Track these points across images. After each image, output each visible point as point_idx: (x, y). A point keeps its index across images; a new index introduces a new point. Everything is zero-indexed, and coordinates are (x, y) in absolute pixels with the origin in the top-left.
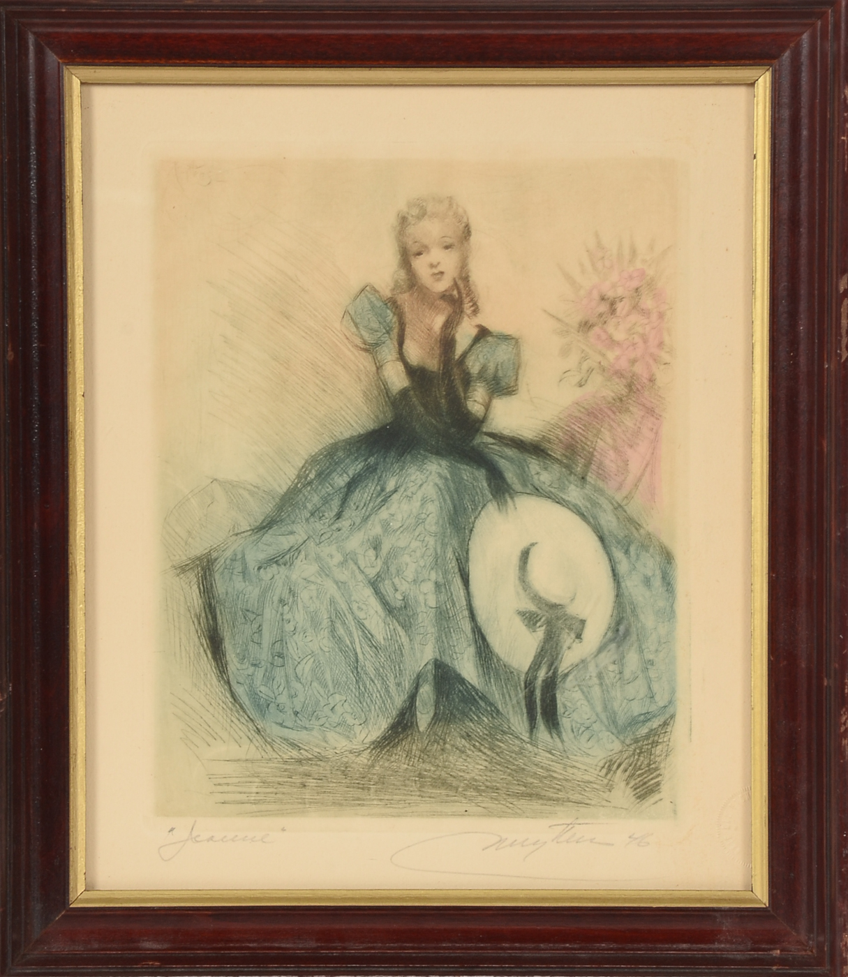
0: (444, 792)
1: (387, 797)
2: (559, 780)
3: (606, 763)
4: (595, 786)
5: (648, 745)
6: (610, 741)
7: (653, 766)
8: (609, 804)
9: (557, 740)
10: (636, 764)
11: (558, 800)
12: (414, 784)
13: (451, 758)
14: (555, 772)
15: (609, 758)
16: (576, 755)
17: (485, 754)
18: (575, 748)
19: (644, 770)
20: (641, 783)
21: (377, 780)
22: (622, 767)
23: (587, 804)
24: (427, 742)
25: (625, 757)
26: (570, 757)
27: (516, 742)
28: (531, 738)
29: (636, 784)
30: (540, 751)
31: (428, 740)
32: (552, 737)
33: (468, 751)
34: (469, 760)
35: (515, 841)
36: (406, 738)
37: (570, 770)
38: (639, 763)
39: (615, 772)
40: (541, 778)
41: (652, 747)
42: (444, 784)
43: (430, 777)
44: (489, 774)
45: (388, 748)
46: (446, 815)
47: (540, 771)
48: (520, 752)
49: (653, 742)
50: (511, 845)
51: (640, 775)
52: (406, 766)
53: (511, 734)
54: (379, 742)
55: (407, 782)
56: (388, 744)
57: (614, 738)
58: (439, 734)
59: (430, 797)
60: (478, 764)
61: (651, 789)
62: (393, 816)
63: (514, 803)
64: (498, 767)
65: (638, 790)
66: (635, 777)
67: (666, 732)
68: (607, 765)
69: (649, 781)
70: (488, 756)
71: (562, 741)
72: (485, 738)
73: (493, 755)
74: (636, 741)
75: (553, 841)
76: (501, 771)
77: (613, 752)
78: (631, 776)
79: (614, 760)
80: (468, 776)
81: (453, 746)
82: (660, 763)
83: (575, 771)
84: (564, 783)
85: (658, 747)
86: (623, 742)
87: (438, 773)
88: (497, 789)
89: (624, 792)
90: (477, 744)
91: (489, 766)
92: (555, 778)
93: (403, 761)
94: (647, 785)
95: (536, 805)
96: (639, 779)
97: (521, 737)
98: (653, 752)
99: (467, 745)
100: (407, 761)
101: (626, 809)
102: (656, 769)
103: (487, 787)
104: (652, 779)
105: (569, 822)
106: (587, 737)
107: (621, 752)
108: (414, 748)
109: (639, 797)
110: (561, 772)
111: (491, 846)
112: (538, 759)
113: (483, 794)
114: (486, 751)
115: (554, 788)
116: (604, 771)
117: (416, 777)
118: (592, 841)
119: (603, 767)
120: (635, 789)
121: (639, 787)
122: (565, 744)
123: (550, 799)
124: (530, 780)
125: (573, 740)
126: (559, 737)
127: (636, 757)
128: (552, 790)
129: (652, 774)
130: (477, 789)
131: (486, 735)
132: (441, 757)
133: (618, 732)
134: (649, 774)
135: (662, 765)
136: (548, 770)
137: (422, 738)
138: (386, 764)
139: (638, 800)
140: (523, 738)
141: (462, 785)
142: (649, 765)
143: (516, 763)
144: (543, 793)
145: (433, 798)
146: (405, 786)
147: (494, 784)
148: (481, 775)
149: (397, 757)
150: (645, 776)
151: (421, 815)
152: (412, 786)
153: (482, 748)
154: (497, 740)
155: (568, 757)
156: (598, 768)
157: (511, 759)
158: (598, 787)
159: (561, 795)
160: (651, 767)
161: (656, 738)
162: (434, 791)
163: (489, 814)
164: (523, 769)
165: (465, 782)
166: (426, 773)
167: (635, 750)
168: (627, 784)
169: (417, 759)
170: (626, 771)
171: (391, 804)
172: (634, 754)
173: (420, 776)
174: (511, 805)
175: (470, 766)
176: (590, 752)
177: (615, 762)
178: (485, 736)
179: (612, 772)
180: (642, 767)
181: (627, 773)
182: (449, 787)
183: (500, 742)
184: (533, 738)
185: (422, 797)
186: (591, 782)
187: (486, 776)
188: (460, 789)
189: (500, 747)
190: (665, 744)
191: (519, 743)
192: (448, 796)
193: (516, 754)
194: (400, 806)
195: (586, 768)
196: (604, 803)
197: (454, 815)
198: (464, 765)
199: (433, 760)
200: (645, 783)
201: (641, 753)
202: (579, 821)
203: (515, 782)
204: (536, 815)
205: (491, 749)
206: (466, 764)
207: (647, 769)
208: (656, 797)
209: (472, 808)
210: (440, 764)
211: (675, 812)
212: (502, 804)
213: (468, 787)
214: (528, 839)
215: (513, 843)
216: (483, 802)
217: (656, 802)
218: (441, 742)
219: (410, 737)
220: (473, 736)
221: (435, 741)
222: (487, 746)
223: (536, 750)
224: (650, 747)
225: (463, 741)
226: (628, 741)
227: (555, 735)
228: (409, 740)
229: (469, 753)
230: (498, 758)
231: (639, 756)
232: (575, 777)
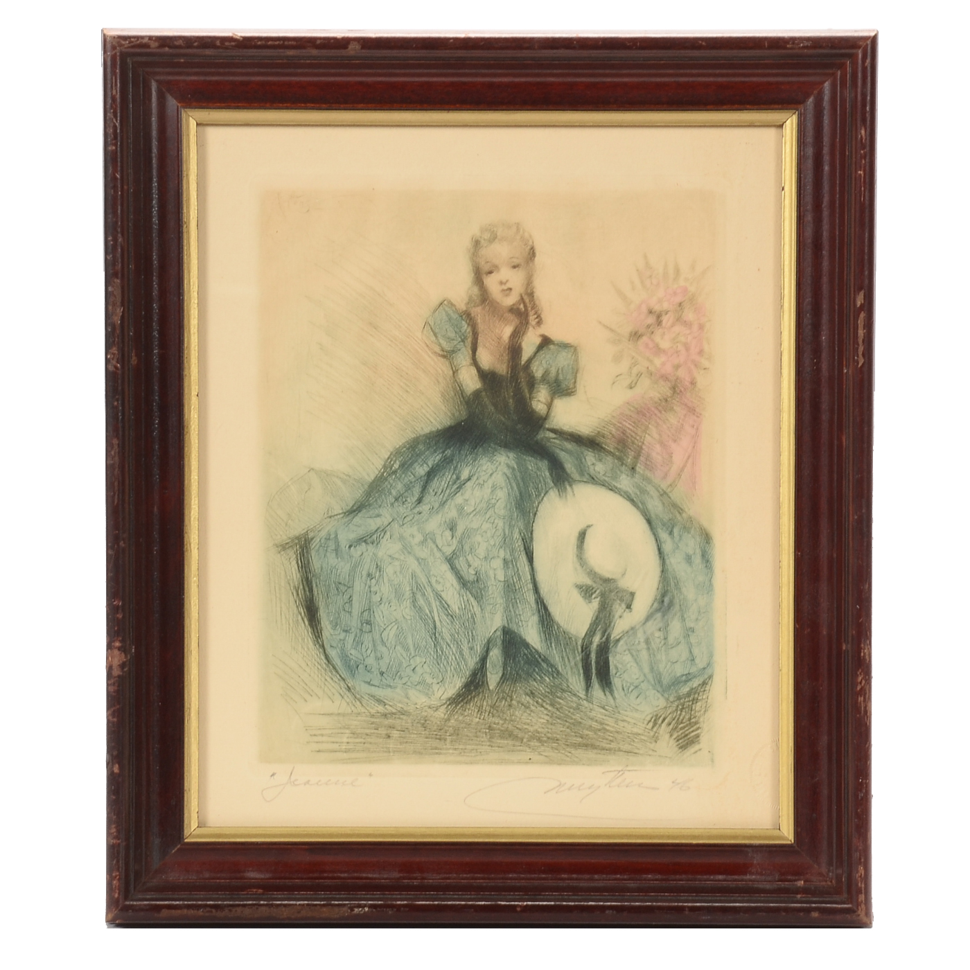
0: (510, 742)
1: (461, 747)
2: (611, 732)
3: (652, 718)
4: (643, 737)
5: (689, 701)
6: (656, 698)
7: (693, 720)
8: (655, 753)
9: (610, 697)
10: (678, 719)
11: (610, 750)
12: (484, 735)
13: (517, 713)
14: (608, 725)
15: (655, 714)
16: (626, 711)
17: (547, 709)
18: (625, 704)
19: (685, 724)
20: (683, 735)
21: (452, 732)
22: (666, 721)
23: (636, 753)
24: (496, 698)
25: (668, 713)
26: (621, 711)
27: (574, 698)
28: (587, 695)
29: (678, 736)
30: (595, 706)
31: (497, 697)
32: (605, 695)
33: (532, 706)
34: (532, 714)
35: (573, 785)
36: (478, 695)
37: (622, 724)
38: (681, 718)
39: (660, 726)
40: (596, 731)
41: (693, 704)
42: (510, 735)
43: (499, 729)
44: (550, 726)
45: (462, 704)
46: (513, 763)
47: (594, 724)
48: (577, 708)
49: (693, 699)
50: (569, 789)
51: (681, 729)
52: (478, 720)
53: (570, 692)
54: (454, 699)
55: (478, 733)
56: (462, 700)
57: (659, 695)
58: (507, 692)
59: (499, 747)
60: (540, 718)
61: (692, 740)
62: (467, 763)
63: (573, 752)
64: (558, 721)
65: (680, 741)
66: (678, 729)
67: (704, 691)
68: (652, 720)
69: (690, 733)
70: (549, 711)
71: (614, 699)
72: (546, 696)
73: (555, 710)
74: (679, 698)
75: (606, 785)
76: (561, 724)
77: (659, 708)
78: (675, 729)
79: (659, 715)
80: (531, 729)
81: (519, 702)
82: (699, 717)
83: (626, 724)
84: (616, 735)
85: (698, 704)
86: (667, 699)
87: (505, 725)
88: (557, 740)
89: (668, 743)
90: (540, 700)
91: (550, 720)
92: (608, 731)
93: (475, 715)
94: (689, 737)
95: (591, 754)
96: (681, 732)
97: (578, 694)
98: (693, 708)
99: (531, 702)
100: (479, 715)
101: (670, 758)
102: (696, 723)
103: (548, 738)
104: (692, 732)
105: (620, 769)
106: (636, 695)
107: (666, 707)
108: (485, 703)
109: (681, 748)
110: (613, 725)
111: (552, 789)
112: (593, 714)
113: (545, 744)
114: (548, 707)
115: (607, 739)
116: (651, 724)
117: (486, 729)
118: (639, 785)
119: (650, 721)
120: (678, 741)
121: (681, 739)
122: (617, 701)
123: (603, 749)
124: (586, 732)
125: (624, 697)
126: (612, 695)
127: (679, 712)
128: (605, 741)
129: (692, 727)
130: (539, 740)
131: (548, 692)
132: (508, 712)
133: (663, 691)
134: (689, 727)
135: (701, 720)
136: (602, 724)
137: (492, 695)
138: (461, 718)
139: (681, 750)
140: (580, 695)
141: (527, 736)
142: (690, 719)
143: (574, 717)
144: (597, 744)
145: (502, 747)
146: (477, 737)
147: (555, 736)
148: (543, 728)
149: (470, 712)
150: (687, 728)
151: (491, 762)
152: (483, 737)
153: (544, 704)
154: (558, 697)
155: (619, 713)
156: (646, 722)
157: (569, 714)
158: (646, 738)
159: (613, 745)
160: (692, 721)
161: (696, 696)
162: (502, 742)
163: (550, 762)
164: (580, 723)
165: (530, 733)
166: (495, 726)
167: (678, 706)
168: (671, 736)
169: (487, 713)
170: (670, 724)
171: (465, 752)
172: (677, 710)
173: (490, 728)
174: (569, 754)
175: (533, 720)
176: (638, 708)
177: (661, 716)
178: (547, 694)
179: (657, 726)
180: (684, 721)
181: (671, 726)
182: (516, 738)
183: (560, 698)
184: (589, 696)
185: (492, 747)
186: (639, 734)
187: (548, 728)
188: (525, 740)
189: (560, 704)
190: (704, 701)
191: (576, 699)
192: (514, 746)
193: (574, 709)
194: (473, 755)
195: (635, 722)
196: (651, 752)
197: (519, 762)
198: (528, 719)
199: (501, 714)
200: (687, 735)
201: (683, 708)
202: (629, 768)
203: (573, 734)
204: (591, 763)
205: (552, 705)
206: (530, 718)
207: (688, 722)
208: (697, 747)
209: (535, 757)
210: (508, 718)
211: (712, 761)
212: (562, 753)
213: (532, 738)
214: (584, 784)
215: (571, 787)
216: (544, 751)
217: (696, 752)
218: (508, 699)
219: (481, 694)
220: (536, 693)
221: (503, 698)
222: (548, 702)
223: (591, 705)
224: (691, 703)
225: (528, 698)
226: (671, 699)
227: (607, 693)
228: (481, 697)
229: (533, 708)
230: (558, 713)
231: (681, 711)
232: (625, 730)
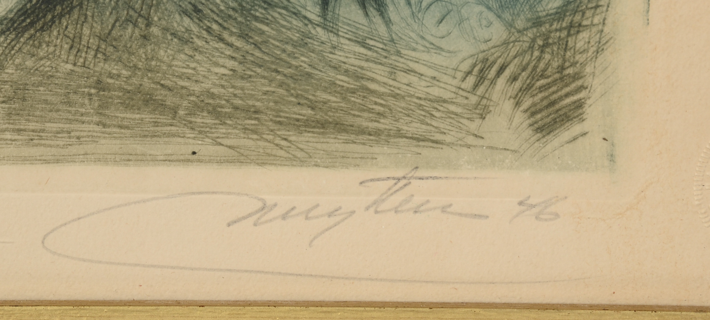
0: (147, 117)
1: (32, 126)
2: (380, 95)
3: (474, 65)
4: (452, 108)
5: (560, 30)
6: (484, 22)
7: (570, 71)
8: (480, 142)
9: (378, 20)
10: (535, 68)
11: (378, 133)
12: (87, 101)
13: (162, 53)
14: (373, 80)
15: (481, 56)
16: (414, 50)
17: (230, 45)
18: (413, 35)
19: (549, 80)
20: (545, 103)
21: (10, 93)
22: (507, 73)
23: (436, 142)
24: (112, 21)
25: (513, 53)
26: (403, 51)
27: (295, 22)
28: (324, 15)
29: (534, 105)
30: (342, 40)
31: (114, 17)
32: (367, 15)
33: (196, 40)
34: (198, 57)
35: (293, 209)
36: (69, 13)
37: (403, 78)
38: (542, 65)
39: (493, 82)
40: (344, 93)
41: (569, 35)
42: (149, 101)
43: (120, 89)
44: (239, 83)
45: (32, 31)
46: (154, 160)
47: (342, 80)
48: (303, 42)
49: (571, 26)
50: (284, 217)
51: (542, 89)
52: (69, 67)
53: (285, 8)
54: (13, 21)
55: (73, 97)
56: (32, 24)
57: (491, 16)
58: (137, 6)
59: (121, 127)
60: (216, 64)
61: (565, 114)
62: (47, 162)
63: (293, 138)
64: (259, 70)
65: (539, 116)
66: (534, 90)
67: (597, 7)
68: (476, 69)
69: (561, 99)
70: (238, 48)
71: (388, 22)
72: (230, 16)
73: (249, 47)
74: (537, 23)
75: (367, 208)
76: (264, 77)
77: (490, 44)
78: (526, 89)
79: (491, 59)
80: (197, 88)
81: (165, 30)
82: (583, 65)
83: (414, 79)
84: (391, 102)
85: (581, 36)
86: (510, 25)
87: (134, 80)
88: (256, 112)
89: (511, 120)
90: (215, 27)
91: (239, 68)
92: (373, 92)
93: (64, 57)
94: (557, 107)
95: (335, 143)
96: (540, 96)
97: (304, 12)
98: (571, 44)
99: (195, 29)
100: (71, 58)
101: (514, 151)
102: (576, 77)
103: (236, 108)
104: (567, 95)
105: (400, 173)
106: (438, 15)
107: (506, 43)
108: (86, 31)
109: (540, 130)
110: (385, 80)
111: (244, 218)
112: (339, 56)
113: (229, 122)
114: (233, 40)
115: (370, 111)
116: (471, 80)
117: (90, 87)
118: (444, 209)
119: (469, 73)
120: (533, 114)
121: (541, 111)
122: (394, 28)
123: (362, 131)
124: (323, 96)
125: (410, 20)
126: (382, 14)
127: (536, 53)
128: (366, 115)
129: (567, 85)
130: (215, 112)
131: (233, 9)
132: (141, 51)
133: (501, 6)
134: (560, 85)
135: (588, 69)
136: (358, 77)
137: (102, 14)
138: (29, 63)
139: (539, 135)
140: (309, 15)
141: (185, 103)
142: (562, 68)
143: (294, 63)
144: (350, 120)
145: (127, 127)
146: (69, 103)
147: (251, 103)
148: (223, 87)
149: (51, 49)
150: (554, 88)
151: (102, 160)
152: (83, 105)
153: (226, 35)
154: (256, 19)
155: (398, 53)
156: (460, 75)
157: (284, 56)
158: (459, 110)
159: (385, 124)
160: (567, 72)
161: (577, 18)
162: (129, 115)
163: (240, 158)
164: (309, 75)
165: (192, 98)
166: (110, 81)
167: (534, 40)
168: (518, 104)
169: (93, 53)
170: (514, 79)
171: (41, 138)
172: (531, 48)
173: (100, 85)
174: (283, 143)
175: (200, 69)
176: (443, 44)
177: (494, 62)
178: (231, 13)
179: (487, 83)
180: (548, 72)
181: (518, 84)
182: (160, 107)
183: (262, 22)
184: (329, 17)
185: (104, 126)
186: (445, 101)
187: (233, 87)
188: (181, 112)
189: (263, 33)
190: (594, 29)
191: (300, 24)
192: (156, 124)
193: (294, 46)
194: (61, 143)
195: (436, 74)
196: (470, 140)
197: (169, 160)
198: (188, 67)
199: (125, 56)
200: (553, 103)
201: (546, 45)
202: (419, 173)
203: (293, 99)
204: (334, 161)
205: (243, 36)
206: (193, 65)
207: (557, 76)
208: (576, 129)
209: (206, 148)
210: (140, 65)
211: (612, 158)
212: (267, 140)
213: (197, 108)
214: (318, 205)
215: (287, 213)
216: (227, 136)
217: (575, 139)
218: (141, 22)
219: (76, 11)
220: (206, 11)
221: (128, 20)
222: (234, 30)
223: (334, 39)
224: (564, 34)
225: (187, 21)
226: (520, 24)
227: (372, 11)
228: (76, 16)
229: (199, 43)
230: (257, 53)
231: (542, 52)
232: (412, 91)
